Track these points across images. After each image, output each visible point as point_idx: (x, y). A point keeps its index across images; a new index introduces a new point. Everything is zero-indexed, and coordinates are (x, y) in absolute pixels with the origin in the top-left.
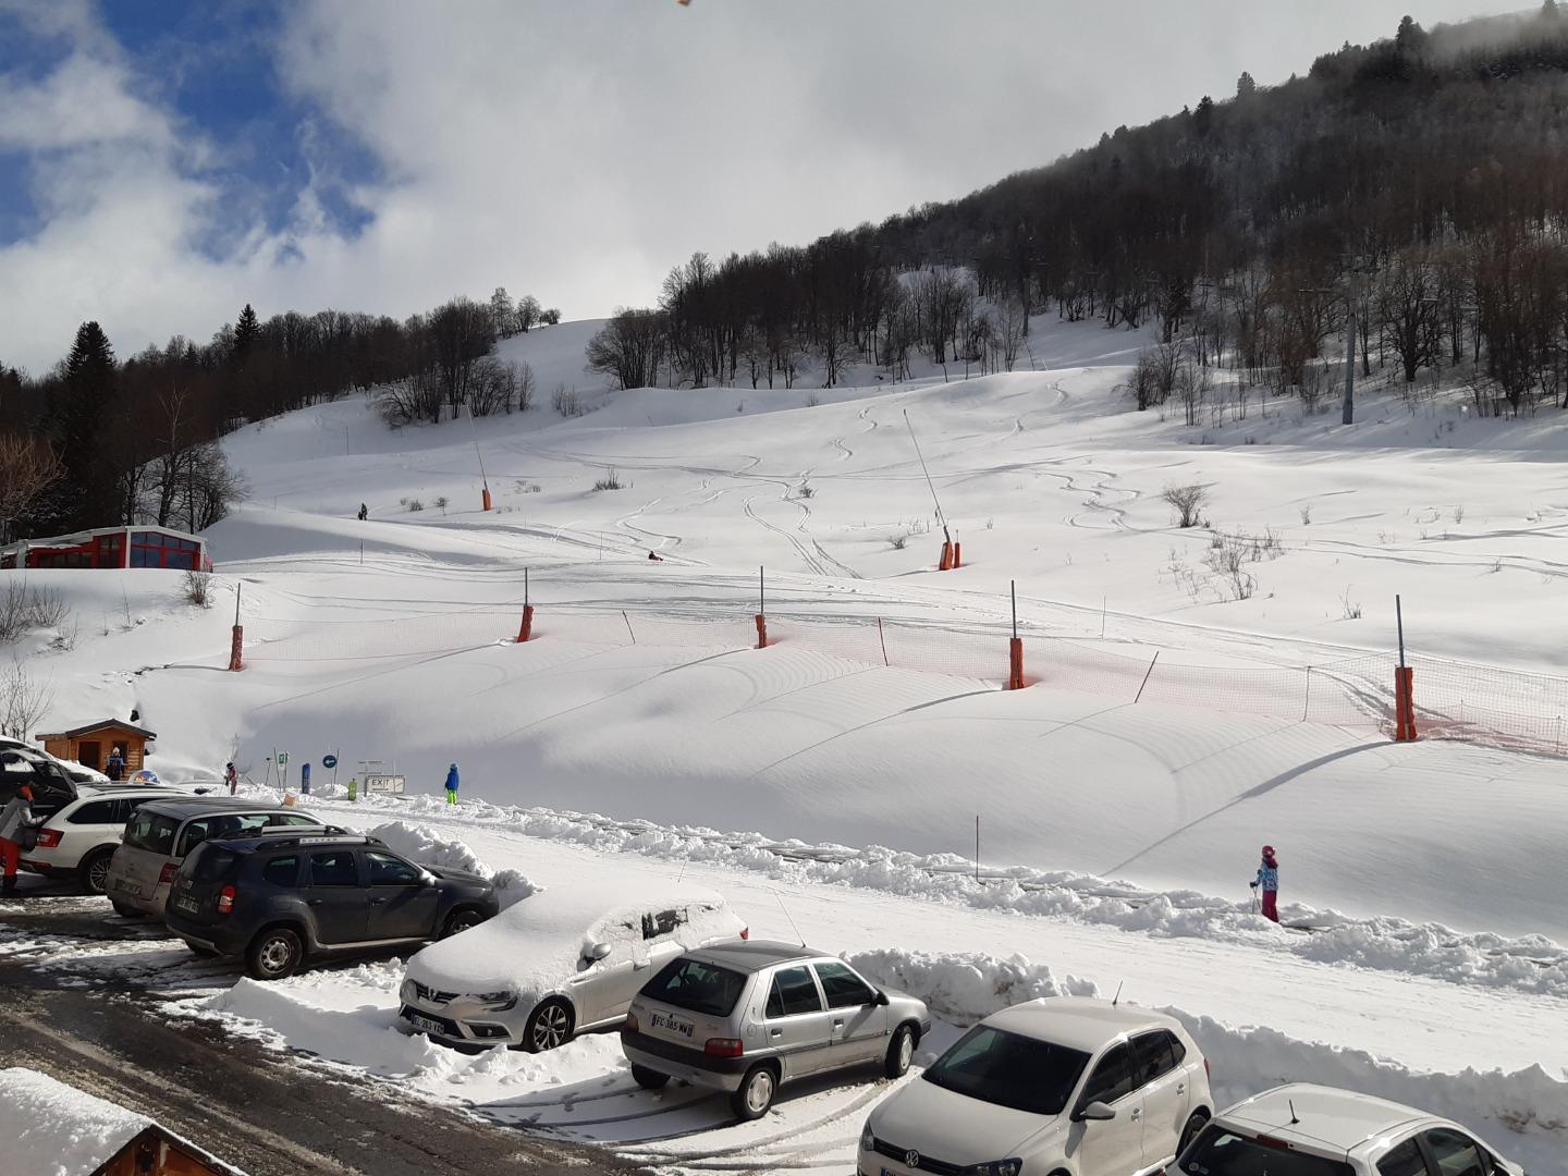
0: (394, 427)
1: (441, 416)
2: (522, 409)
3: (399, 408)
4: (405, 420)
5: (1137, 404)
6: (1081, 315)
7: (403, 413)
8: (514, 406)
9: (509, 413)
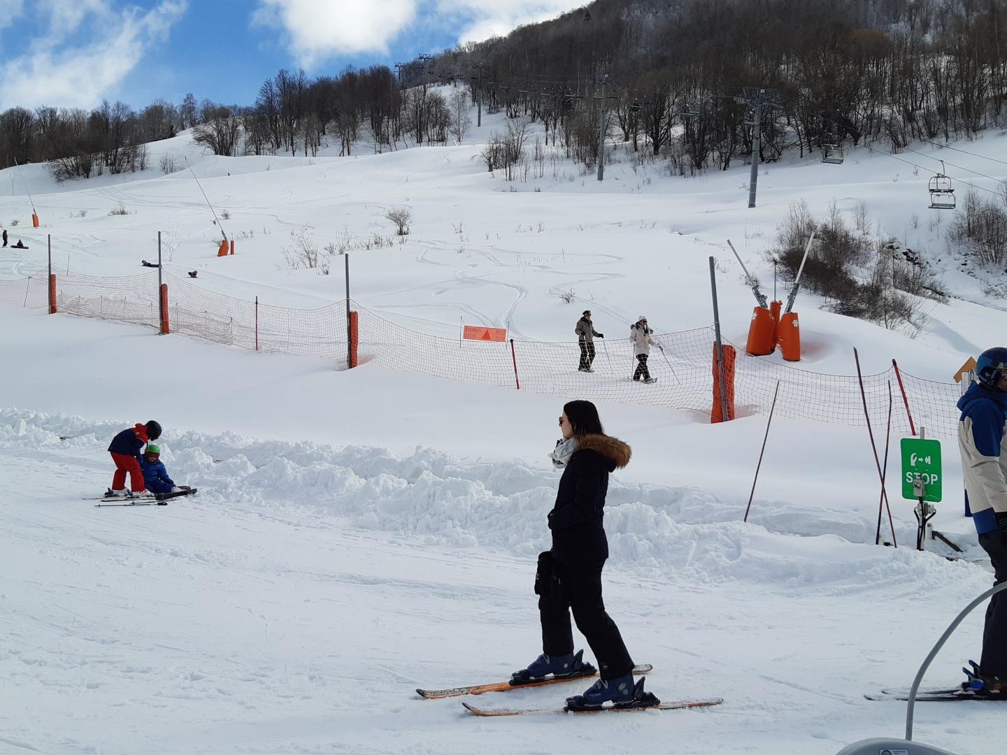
0: (59, 181)
1: (91, 174)
2: (142, 169)
3: (65, 168)
4: (67, 176)
5: (488, 168)
6: (518, 114)
7: (67, 171)
8: (137, 167)
9: (134, 172)
